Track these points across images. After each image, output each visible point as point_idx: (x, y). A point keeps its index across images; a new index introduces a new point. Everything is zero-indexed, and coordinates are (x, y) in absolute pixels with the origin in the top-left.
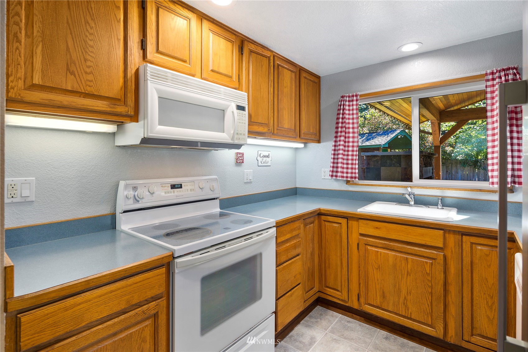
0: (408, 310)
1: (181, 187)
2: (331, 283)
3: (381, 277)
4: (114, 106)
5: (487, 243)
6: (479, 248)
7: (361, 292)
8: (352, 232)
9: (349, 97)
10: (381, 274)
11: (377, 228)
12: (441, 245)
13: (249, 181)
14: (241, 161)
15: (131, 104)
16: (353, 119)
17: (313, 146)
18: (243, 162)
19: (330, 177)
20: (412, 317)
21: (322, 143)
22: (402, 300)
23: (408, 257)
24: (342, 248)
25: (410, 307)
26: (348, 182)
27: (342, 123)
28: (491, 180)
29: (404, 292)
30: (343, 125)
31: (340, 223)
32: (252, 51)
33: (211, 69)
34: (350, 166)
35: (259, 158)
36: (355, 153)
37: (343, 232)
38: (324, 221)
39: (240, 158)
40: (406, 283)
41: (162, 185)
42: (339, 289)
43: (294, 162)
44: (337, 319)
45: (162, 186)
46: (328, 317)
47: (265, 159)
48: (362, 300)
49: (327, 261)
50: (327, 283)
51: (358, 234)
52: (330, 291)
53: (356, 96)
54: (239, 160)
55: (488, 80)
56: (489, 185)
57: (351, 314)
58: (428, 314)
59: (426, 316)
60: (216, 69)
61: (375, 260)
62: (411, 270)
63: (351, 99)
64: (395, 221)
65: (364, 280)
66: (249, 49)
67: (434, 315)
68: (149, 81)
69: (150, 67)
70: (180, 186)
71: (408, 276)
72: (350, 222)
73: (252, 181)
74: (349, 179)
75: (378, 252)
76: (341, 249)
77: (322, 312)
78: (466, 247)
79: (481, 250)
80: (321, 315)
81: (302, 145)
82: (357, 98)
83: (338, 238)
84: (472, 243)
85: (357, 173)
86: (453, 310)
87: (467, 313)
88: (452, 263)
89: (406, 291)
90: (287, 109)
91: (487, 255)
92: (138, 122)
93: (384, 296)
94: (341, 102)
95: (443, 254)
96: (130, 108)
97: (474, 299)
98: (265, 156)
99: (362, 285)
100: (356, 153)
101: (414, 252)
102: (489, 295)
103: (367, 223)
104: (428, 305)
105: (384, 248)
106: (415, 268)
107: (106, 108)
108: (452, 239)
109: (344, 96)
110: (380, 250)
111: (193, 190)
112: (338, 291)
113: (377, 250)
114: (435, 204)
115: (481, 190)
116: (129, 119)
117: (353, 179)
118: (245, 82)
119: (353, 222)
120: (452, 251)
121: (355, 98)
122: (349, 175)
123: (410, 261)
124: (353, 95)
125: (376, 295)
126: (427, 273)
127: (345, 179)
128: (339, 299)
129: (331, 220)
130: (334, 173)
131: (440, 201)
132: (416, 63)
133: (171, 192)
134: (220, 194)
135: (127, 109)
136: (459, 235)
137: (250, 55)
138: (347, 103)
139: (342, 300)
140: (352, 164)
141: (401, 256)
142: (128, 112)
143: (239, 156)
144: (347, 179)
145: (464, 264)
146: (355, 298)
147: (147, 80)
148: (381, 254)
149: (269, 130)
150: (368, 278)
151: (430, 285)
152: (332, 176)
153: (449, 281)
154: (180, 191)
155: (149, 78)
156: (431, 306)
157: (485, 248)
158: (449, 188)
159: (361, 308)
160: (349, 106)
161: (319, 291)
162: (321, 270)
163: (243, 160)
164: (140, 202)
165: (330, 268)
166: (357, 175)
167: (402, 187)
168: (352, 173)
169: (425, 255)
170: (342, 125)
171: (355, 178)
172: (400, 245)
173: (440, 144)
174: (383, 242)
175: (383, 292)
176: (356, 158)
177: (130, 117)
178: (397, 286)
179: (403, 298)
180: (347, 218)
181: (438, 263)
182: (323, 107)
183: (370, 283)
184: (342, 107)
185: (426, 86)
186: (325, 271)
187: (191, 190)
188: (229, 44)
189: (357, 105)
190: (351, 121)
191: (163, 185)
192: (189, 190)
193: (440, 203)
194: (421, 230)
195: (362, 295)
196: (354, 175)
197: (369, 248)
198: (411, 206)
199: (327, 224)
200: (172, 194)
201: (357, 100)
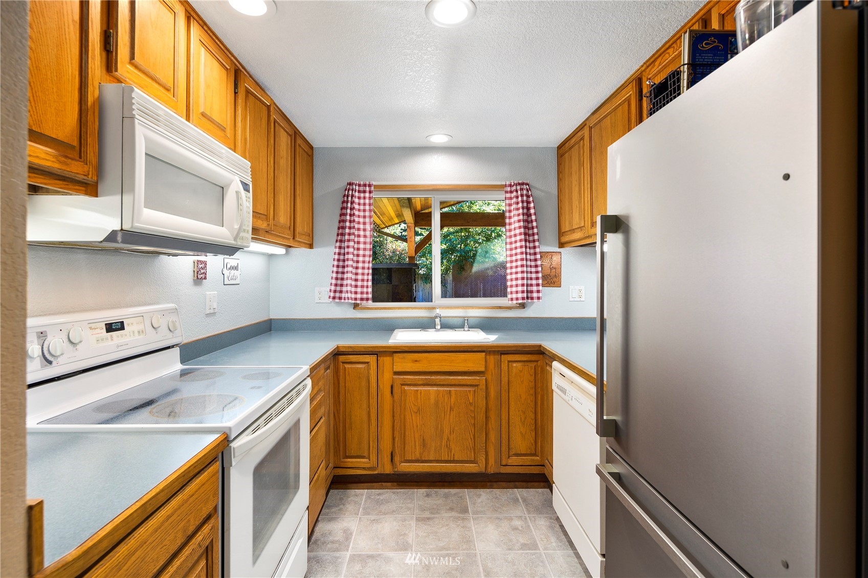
0: (451, 452)
1: (122, 328)
2: (353, 449)
3: (421, 422)
4: (66, 160)
5: (519, 360)
6: (515, 365)
7: (396, 448)
8: (383, 373)
9: (359, 185)
10: (421, 418)
11: (416, 361)
12: (483, 369)
13: (212, 311)
14: (203, 276)
15: (93, 159)
16: (364, 217)
17: (300, 252)
18: (205, 278)
19: (331, 300)
20: (456, 459)
21: (316, 249)
22: (444, 443)
23: (452, 389)
24: (370, 396)
25: (453, 449)
26: (356, 306)
27: (350, 222)
28: (509, 296)
29: (447, 431)
30: (352, 225)
31: (368, 363)
32: (249, 91)
33: (202, 110)
34: (359, 283)
35: (225, 272)
36: (366, 265)
37: (372, 374)
38: (343, 363)
39: (202, 271)
40: (449, 420)
41: (90, 325)
42: (366, 454)
43: (267, 277)
44: (364, 497)
45: (91, 328)
46: (352, 498)
47: (233, 272)
48: (397, 459)
49: (348, 420)
50: (347, 451)
51: (392, 373)
52: (351, 462)
53: (370, 186)
54: (200, 275)
55: (506, 192)
56: (508, 302)
57: (380, 483)
58: (471, 450)
59: (468, 453)
60: (208, 113)
61: (414, 402)
62: (454, 404)
63: (362, 189)
64: (437, 349)
65: (399, 431)
66: (246, 86)
67: (476, 448)
68: (136, 121)
69: (137, 93)
70: (121, 326)
71: (452, 411)
72: (381, 359)
73: (216, 311)
74: (358, 302)
75: (417, 391)
76: (367, 398)
77: (341, 495)
78: (504, 366)
79: (516, 367)
80: (341, 499)
81: (281, 251)
82: (370, 189)
83: (364, 383)
84: (509, 362)
85: (369, 293)
86: (493, 436)
87: (504, 436)
88: (492, 387)
89: (449, 430)
90: (283, 193)
91: (521, 371)
92: (97, 196)
93: (424, 445)
94: (348, 191)
95: (485, 378)
96: (91, 167)
97: (511, 419)
98: (233, 268)
99: (397, 439)
100: (369, 265)
101: (457, 383)
102: (522, 411)
103: (404, 357)
104: (471, 439)
105: (424, 385)
106: (459, 401)
107: (53, 162)
108: (492, 359)
109: (353, 183)
110: (420, 388)
111: (142, 331)
112: (363, 457)
113: (416, 389)
114: (461, 327)
115: (500, 308)
116: (84, 189)
117: (365, 302)
118: (241, 142)
119: (385, 358)
120: (492, 373)
121: (367, 189)
122: (359, 296)
123: (453, 393)
124: (366, 184)
125: (415, 446)
126: (470, 403)
127: (353, 302)
128: (364, 468)
129: (353, 360)
130: (337, 294)
131: (466, 322)
132: (440, 158)
133: (107, 339)
134: (184, 337)
135: (86, 168)
136: (498, 355)
137: (247, 96)
138: (357, 194)
139: (369, 469)
140: (363, 280)
141: (443, 390)
142: (89, 174)
143: (201, 266)
144: (356, 302)
145: (502, 385)
146: (386, 459)
147: (133, 118)
148: (421, 393)
149: (268, 225)
150: (405, 428)
151: (473, 416)
152: (334, 298)
153: (490, 407)
154: (122, 336)
155: (137, 116)
156: (474, 439)
157: (519, 365)
158: (472, 307)
159: (396, 470)
160: (359, 198)
161: (334, 468)
162: (337, 435)
163: (206, 274)
164: (54, 363)
165: (352, 429)
166: (370, 296)
167: (425, 308)
168: (362, 293)
169: (469, 383)
170: (350, 225)
171: (367, 299)
172: (442, 377)
173: (415, 255)
174: (423, 377)
175: (423, 440)
176: (369, 271)
177: (84, 185)
178: (440, 427)
179: (446, 440)
180: (377, 354)
181: (481, 390)
182: (317, 194)
183: (407, 433)
184: (350, 199)
185: (450, 187)
186: (345, 435)
187: (139, 332)
188: (224, 72)
189: (370, 198)
190: (361, 220)
191: (93, 326)
192: (136, 333)
193: (466, 324)
194: (464, 356)
195: (397, 453)
196: (365, 296)
197: (406, 388)
198: (438, 330)
199: (347, 366)
200: (110, 343)
201: (370, 192)
